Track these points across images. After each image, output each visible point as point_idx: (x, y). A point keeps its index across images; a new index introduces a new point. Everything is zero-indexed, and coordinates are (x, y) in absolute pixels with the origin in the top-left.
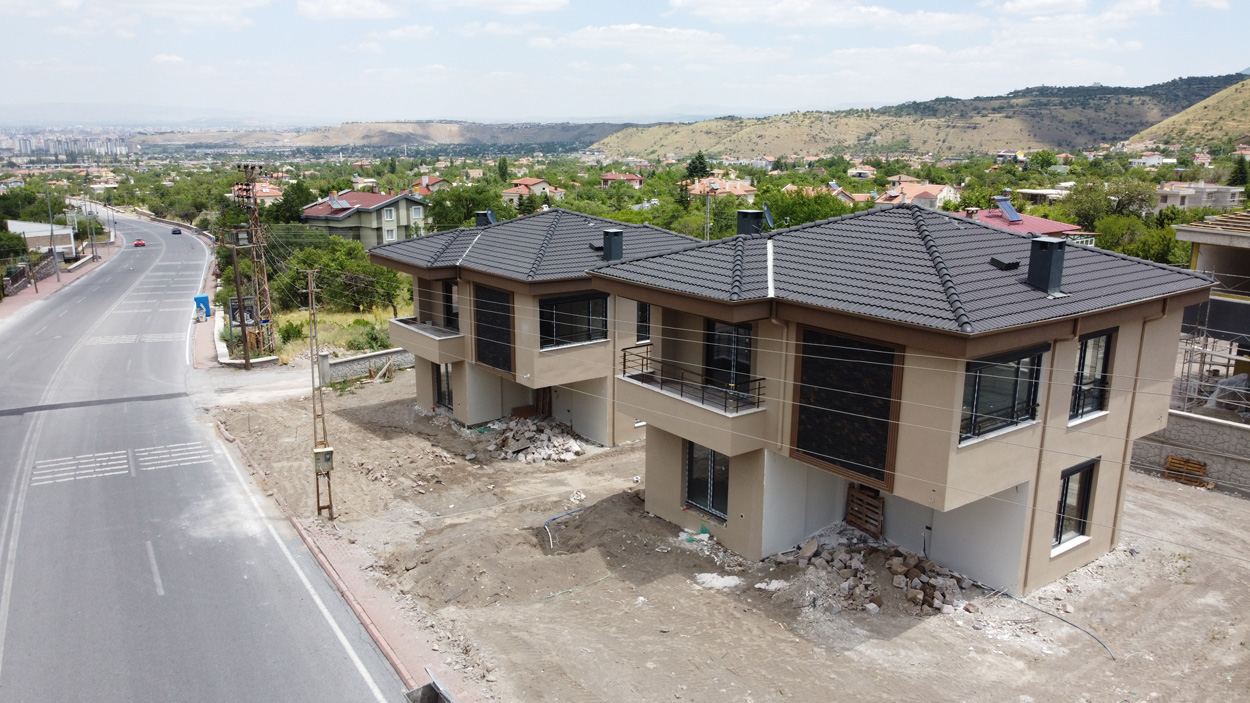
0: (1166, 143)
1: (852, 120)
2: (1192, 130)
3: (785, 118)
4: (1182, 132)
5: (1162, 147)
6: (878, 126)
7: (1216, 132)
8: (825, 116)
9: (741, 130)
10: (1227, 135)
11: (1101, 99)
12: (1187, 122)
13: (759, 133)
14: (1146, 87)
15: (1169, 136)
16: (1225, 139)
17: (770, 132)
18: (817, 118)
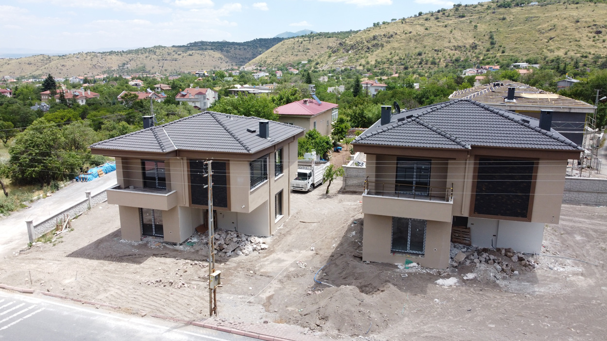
0: (260, 67)
1: (114, 57)
2: (269, 61)
3: (75, 56)
4: (265, 62)
5: (259, 68)
6: (128, 60)
7: (277, 62)
8: (98, 54)
9: (50, 62)
10: (282, 63)
11: (228, 47)
12: (266, 58)
13: (62, 64)
14: (244, 43)
15: (261, 64)
16: (281, 64)
17: (69, 63)
18: (94, 56)
